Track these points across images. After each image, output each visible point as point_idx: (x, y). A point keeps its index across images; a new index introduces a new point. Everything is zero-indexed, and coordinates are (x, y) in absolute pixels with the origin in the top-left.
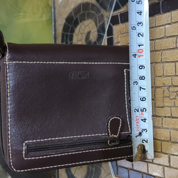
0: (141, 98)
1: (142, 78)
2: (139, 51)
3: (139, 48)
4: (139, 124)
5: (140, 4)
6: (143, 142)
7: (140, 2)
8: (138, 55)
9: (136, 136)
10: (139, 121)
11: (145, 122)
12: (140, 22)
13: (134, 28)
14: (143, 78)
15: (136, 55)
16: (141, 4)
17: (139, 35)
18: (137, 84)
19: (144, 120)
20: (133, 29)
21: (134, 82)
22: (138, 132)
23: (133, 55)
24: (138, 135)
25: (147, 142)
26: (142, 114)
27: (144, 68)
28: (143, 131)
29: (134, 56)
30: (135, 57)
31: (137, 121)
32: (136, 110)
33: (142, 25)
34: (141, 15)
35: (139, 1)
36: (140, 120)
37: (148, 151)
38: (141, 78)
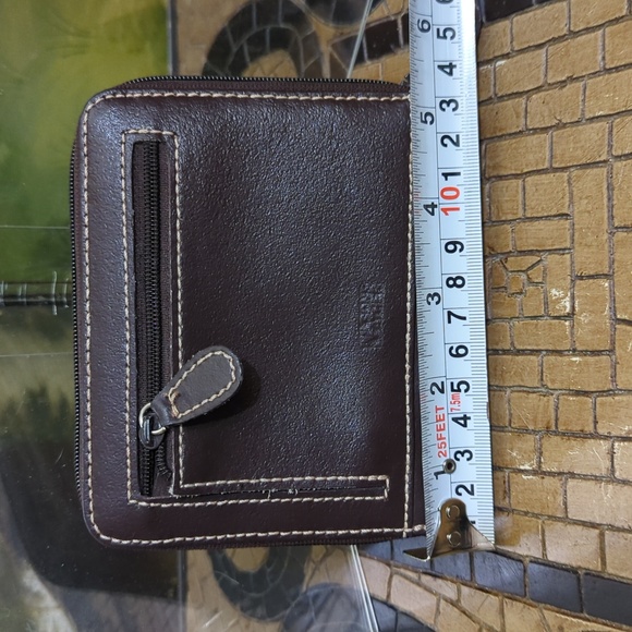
0: (452, 348)
1: (455, 282)
2: (446, 193)
3: (444, 184)
4: (444, 434)
5: (449, 38)
6: (460, 494)
7: (449, 34)
8: (442, 206)
9: (437, 474)
10: (446, 422)
11: (465, 425)
12: (447, 100)
13: (429, 118)
14: (459, 282)
15: (436, 206)
16: (452, 38)
17: (446, 141)
18: (437, 303)
19: (463, 421)
20: (426, 122)
21: (429, 295)
22: (442, 462)
23: (426, 207)
24: (441, 469)
25: (472, 493)
26: (456, 401)
27: (461, 250)
28: (459, 456)
29: (430, 210)
30: (433, 214)
31: (438, 423)
32: (434, 389)
33: (454, 110)
34: (451, 74)
35: (445, 31)
36: (450, 419)
37: (474, 522)
38: (451, 282)
